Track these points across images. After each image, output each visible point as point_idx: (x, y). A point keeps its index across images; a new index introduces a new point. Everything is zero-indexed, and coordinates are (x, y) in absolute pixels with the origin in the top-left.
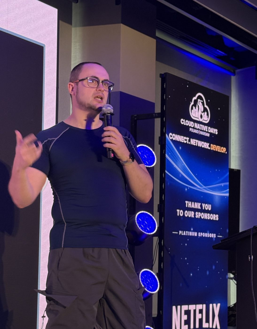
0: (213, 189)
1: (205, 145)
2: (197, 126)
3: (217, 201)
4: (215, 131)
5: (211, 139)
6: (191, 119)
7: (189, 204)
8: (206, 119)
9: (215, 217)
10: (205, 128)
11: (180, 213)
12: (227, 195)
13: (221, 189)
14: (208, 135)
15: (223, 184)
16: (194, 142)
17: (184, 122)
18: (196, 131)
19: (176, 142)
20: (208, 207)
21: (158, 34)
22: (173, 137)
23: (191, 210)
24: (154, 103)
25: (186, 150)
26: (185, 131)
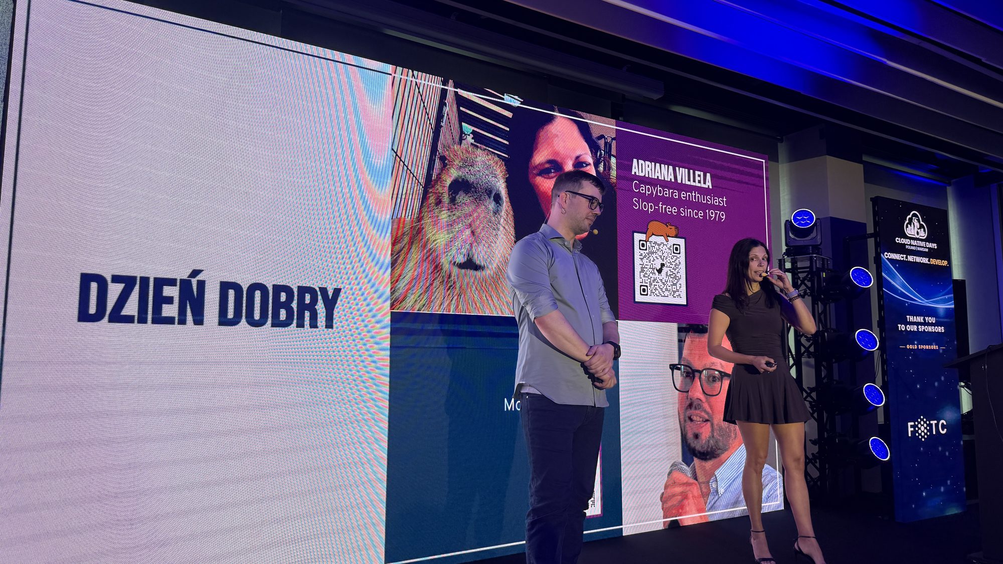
0: (936, 302)
1: (924, 260)
2: (914, 243)
3: (941, 313)
4: (934, 246)
5: (930, 254)
6: (906, 237)
7: (910, 318)
8: (923, 234)
9: (940, 329)
10: (923, 244)
11: (901, 327)
12: (953, 306)
13: (945, 301)
14: (927, 250)
15: (946, 297)
16: (911, 258)
17: (899, 240)
18: (912, 248)
19: (892, 261)
20: (932, 320)
22: (888, 255)
23: (914, 324)
24: (865, 224)
25: (903, 267)
26: (901, 249)
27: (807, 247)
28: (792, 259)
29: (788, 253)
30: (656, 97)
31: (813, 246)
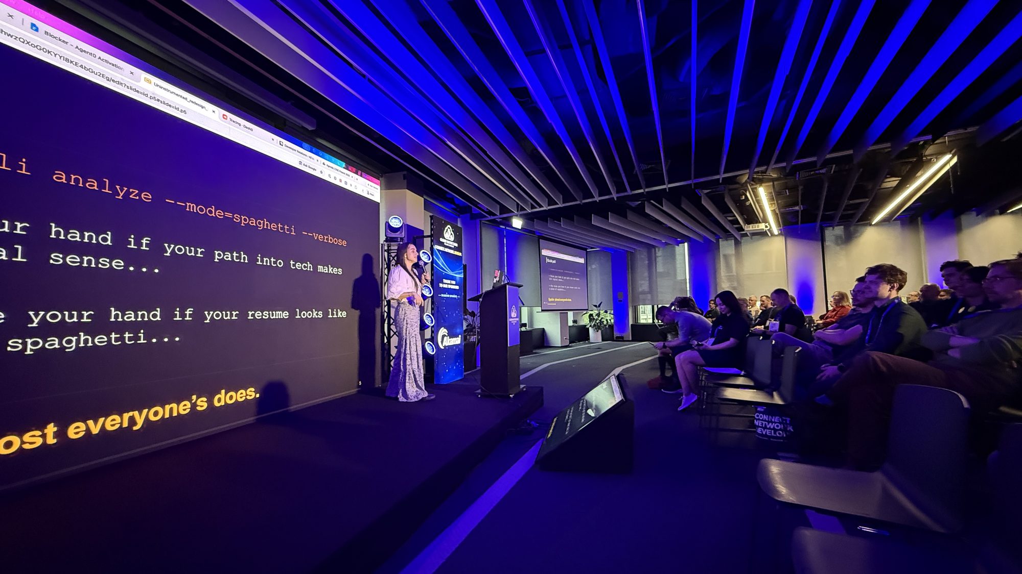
0: (456, 274)
1: (452, 252)
2: (448, 242)
3: (458, 279)
4: (456, 245)
5: (455, 249)
6: (445, 239)
7: (445, 281)
8: (452, 239)
9: (457, 287)
10: (452, 243)
11: (441, 285)
12: (463, 276)
13: (460, 273)
14: (453, 247)
15: (460, 271)
16: (447, 250)
17: (441, 240)
18: (447, 245)
19: (439, 251)
20: (454, 282)
21: (424, 197)
22: (436, 247)
23: (447, 284)
24: (423, 231)
25: (444, 254)
26: (442, 244)
27: (397, 238)
28: (388, 244)
29: (386, 241)
30: (310, 128)
31: (401, 238)
